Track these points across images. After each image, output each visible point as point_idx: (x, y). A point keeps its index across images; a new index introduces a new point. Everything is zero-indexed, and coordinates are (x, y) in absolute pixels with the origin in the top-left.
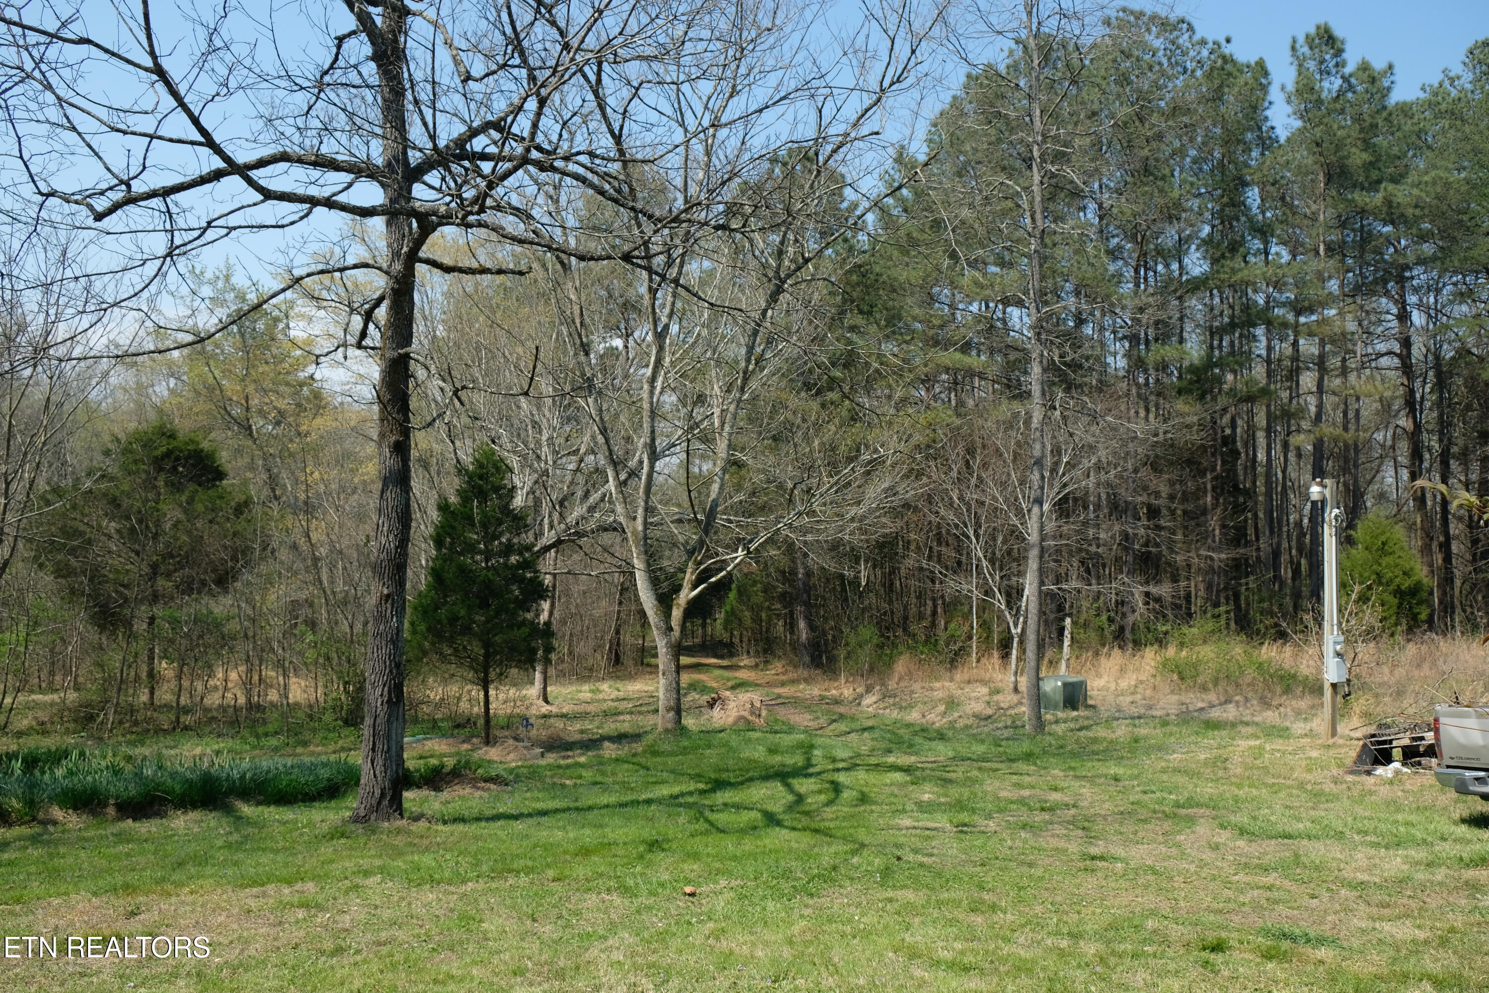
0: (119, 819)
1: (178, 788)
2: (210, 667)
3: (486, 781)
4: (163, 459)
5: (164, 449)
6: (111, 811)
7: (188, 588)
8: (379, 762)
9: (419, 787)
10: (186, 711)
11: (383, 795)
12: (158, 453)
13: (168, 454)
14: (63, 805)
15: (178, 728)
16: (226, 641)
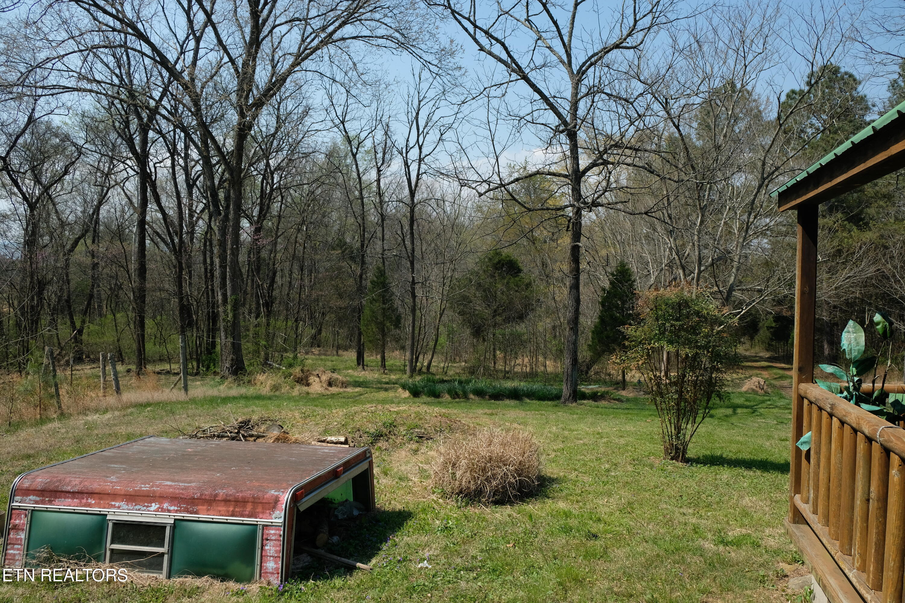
0: (489, 400)
1: (507, 392)
2: (516, 353)
3: (614, 400)
4: (497, 264)
5: (497, 260)
6: (487, 397)
7: (507, 320)
8: (569, 384)
9: (589, 399)
10: (508, 373)
11: (570, 395)
12: (495, 262)
13: (499, 262)
14: (474, 394)
15: (506, 378)
16: (523, 344)
